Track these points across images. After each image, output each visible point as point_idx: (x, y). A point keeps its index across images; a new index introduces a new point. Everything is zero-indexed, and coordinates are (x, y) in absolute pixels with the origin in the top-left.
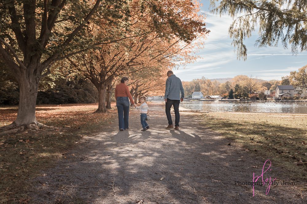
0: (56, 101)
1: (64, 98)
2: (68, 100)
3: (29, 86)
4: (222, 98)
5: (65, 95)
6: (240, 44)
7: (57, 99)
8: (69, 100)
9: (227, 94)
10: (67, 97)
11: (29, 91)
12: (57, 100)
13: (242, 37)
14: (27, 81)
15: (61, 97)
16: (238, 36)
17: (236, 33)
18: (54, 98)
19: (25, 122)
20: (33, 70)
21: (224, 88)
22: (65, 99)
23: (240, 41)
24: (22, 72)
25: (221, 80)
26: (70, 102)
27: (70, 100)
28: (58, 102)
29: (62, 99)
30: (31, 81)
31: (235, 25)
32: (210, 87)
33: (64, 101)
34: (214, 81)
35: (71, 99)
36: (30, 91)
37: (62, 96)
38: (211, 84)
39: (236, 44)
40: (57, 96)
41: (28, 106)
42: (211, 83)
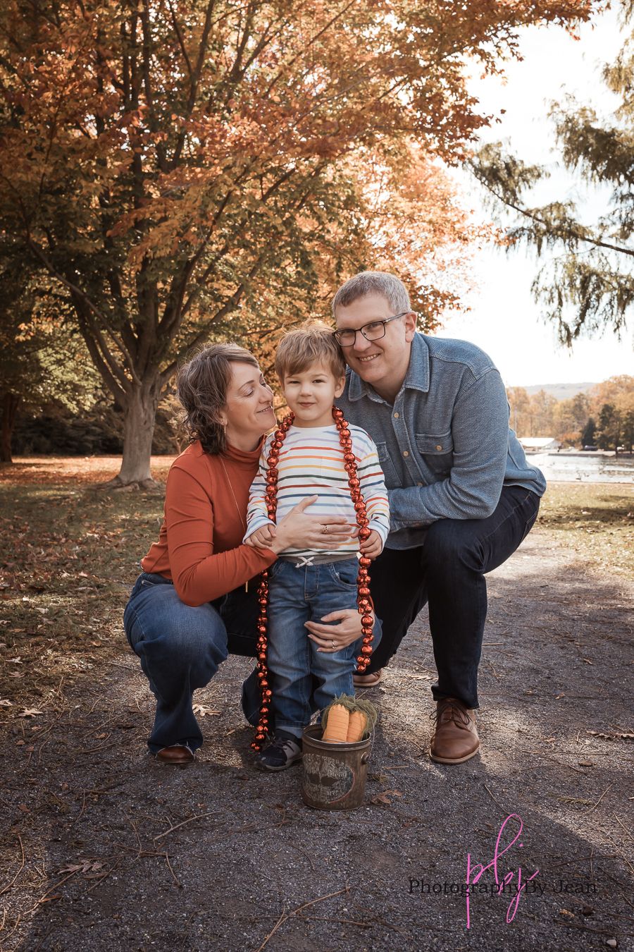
0: (70, 446)
1: (90, 438)
2: (101, 445)
3: (143, 415)
4: (560, 448)
5: (94, 428)
6: (557, 320)
7: (72, 439)
8: (103, 444)
9: (576, 434)
10: (99, 435)
11: (142, 424)
12: (74, 443)
13: (561, 303)
14: (141, 406)
15: (83, 436)
16: (551, 300)
17: (547, 295)
18: (64, 439)
19: (137, 477)
20: (150, 387)
21: (567, 416)
22: (93, 441)
23: (557, 313)
24: (135, 391)
25: (563, 388)
26: (105, 448)
27: (108, 443)
28: (74, 450)
29: (87, 441)
30: (146, 406)
31: (543, 276)
32: (525, 411)
33: (91, 446)
34: (536, 393)
35: (109, 440)
36: (145, 423)
37: (88, 432)
38: (528, 403)
39: (548, 320)
40: (72, 433)
41: (141, 449)
42: (526, 398)
